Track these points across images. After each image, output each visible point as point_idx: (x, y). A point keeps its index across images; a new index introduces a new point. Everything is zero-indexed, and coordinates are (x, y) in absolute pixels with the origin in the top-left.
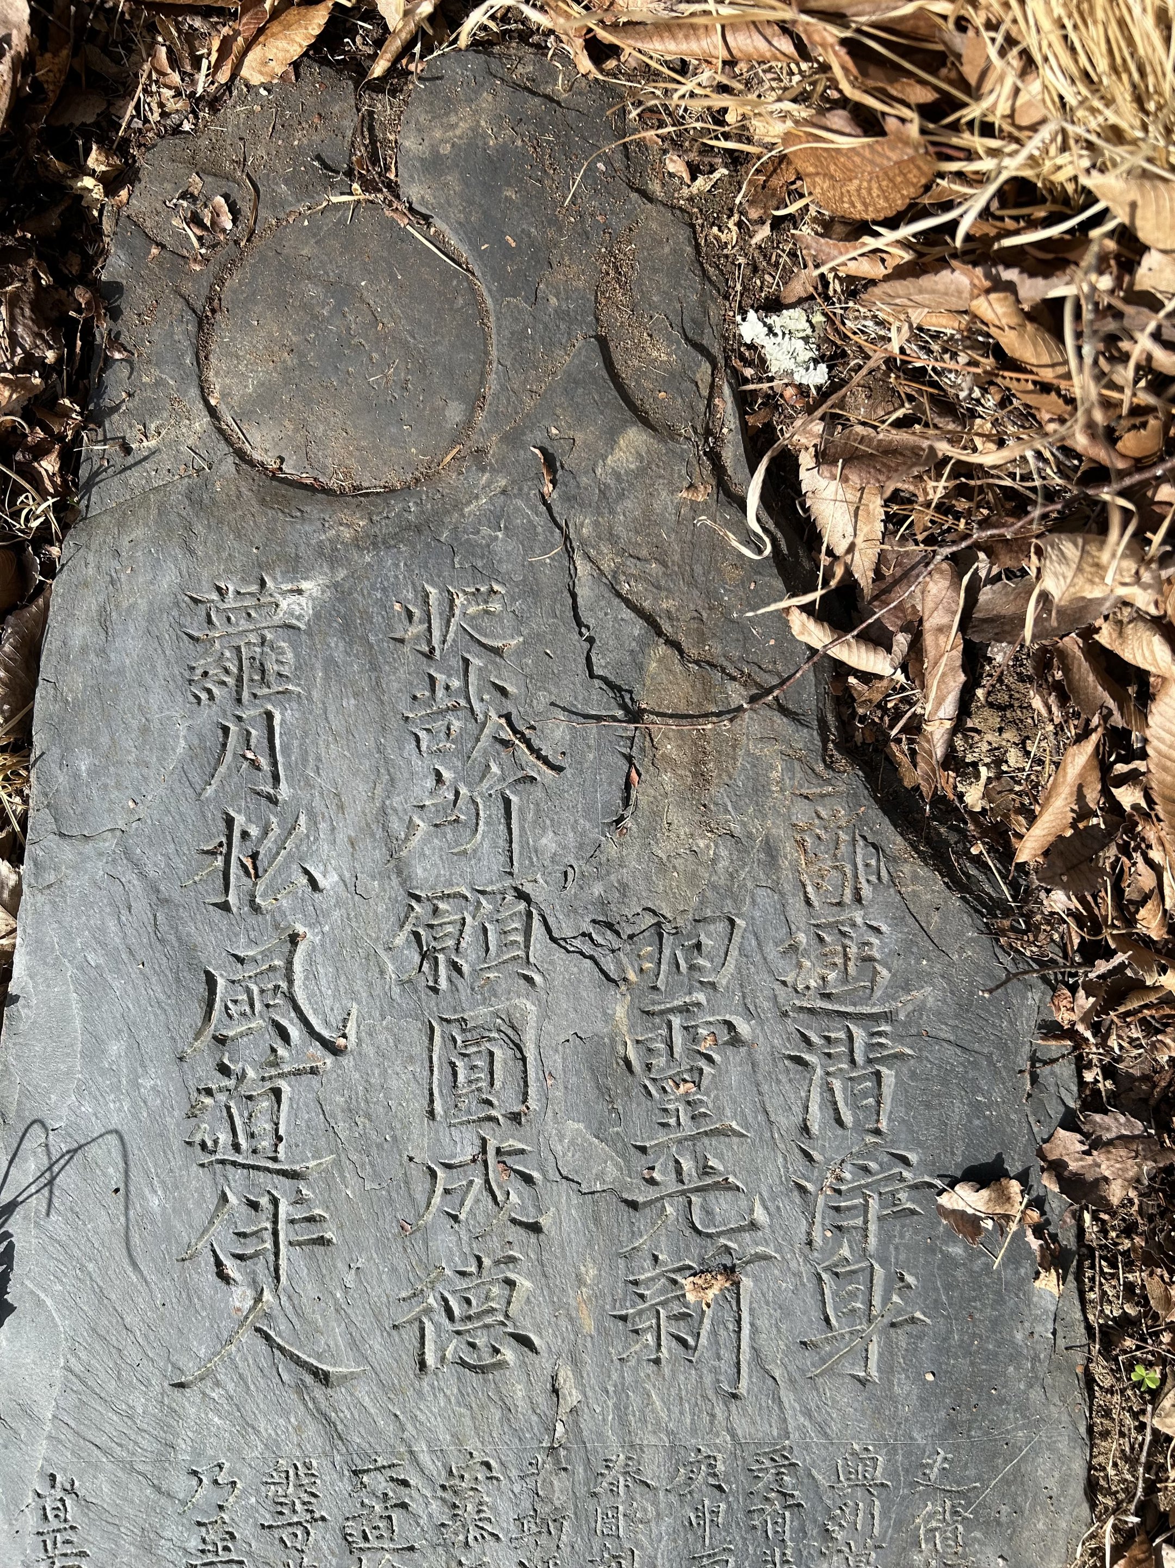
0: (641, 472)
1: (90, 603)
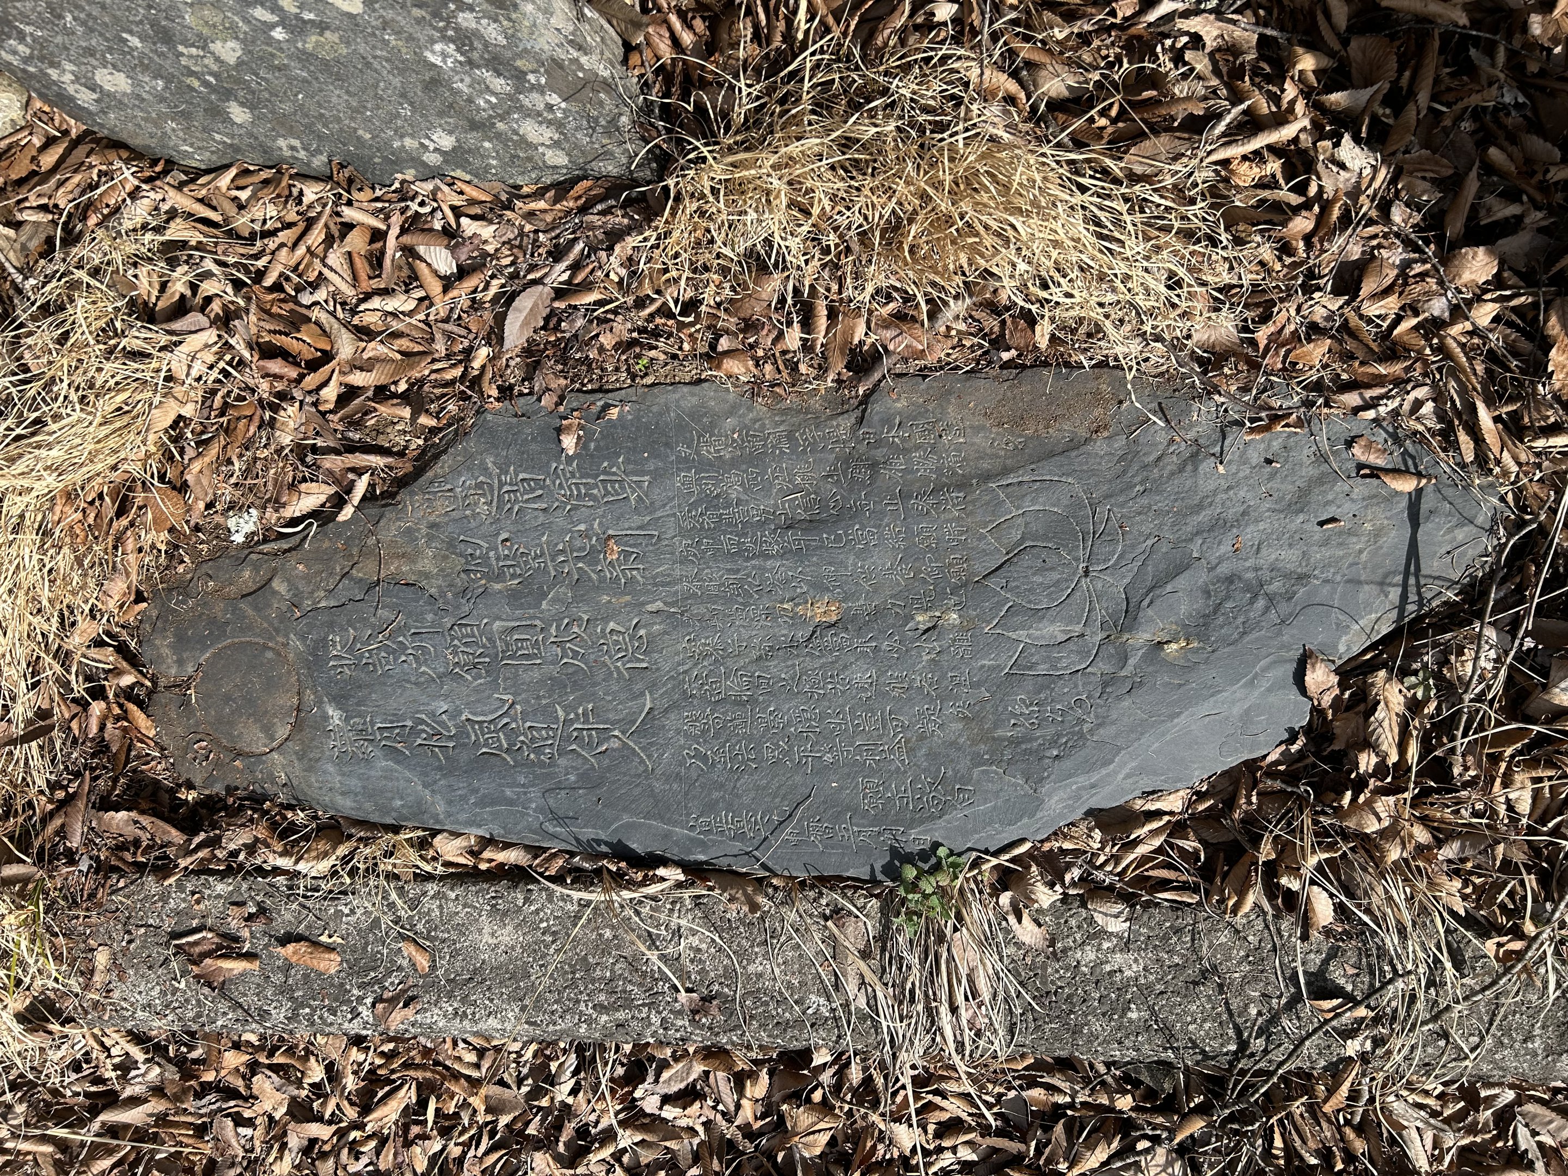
0: (288, 580)
1: (339, 800)
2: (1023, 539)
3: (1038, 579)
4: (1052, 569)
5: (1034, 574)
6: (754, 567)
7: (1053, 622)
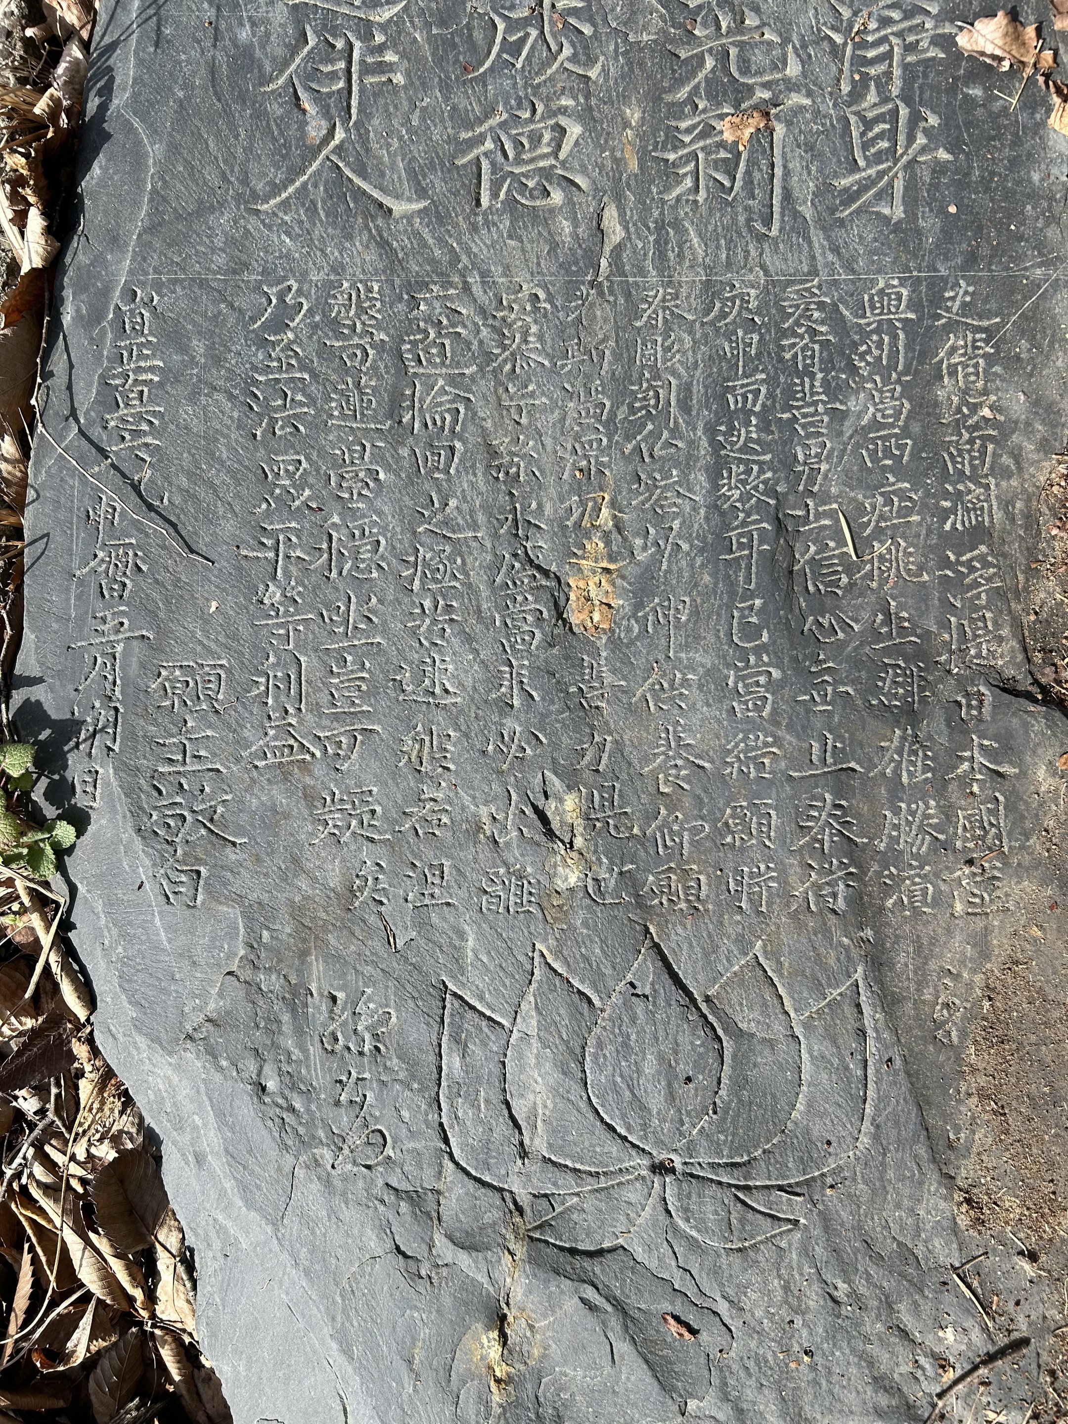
2: (739, 1034)
3: (650, 1064)
4: (671, 1096)
5: (661, 1058)
6: (691, 443)
7: (554, 1091)
